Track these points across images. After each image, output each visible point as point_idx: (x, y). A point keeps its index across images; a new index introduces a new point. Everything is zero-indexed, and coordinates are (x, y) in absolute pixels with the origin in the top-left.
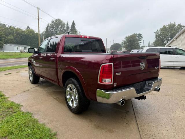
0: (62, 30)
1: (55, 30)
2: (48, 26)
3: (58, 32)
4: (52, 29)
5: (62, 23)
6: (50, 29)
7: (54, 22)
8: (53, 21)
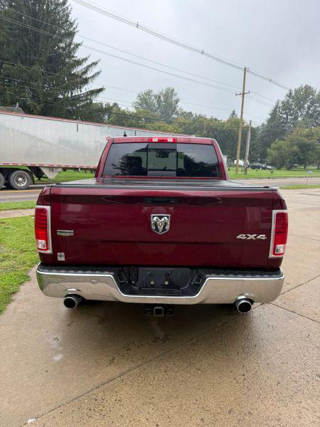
0: (310, 112)
1: (291, 115)
2: (277, 106)
3: (300, 119)
4: (284, 113)
5: (313, 95)
6: (281, 113)
7: (293, 94)
8: (291, 94)
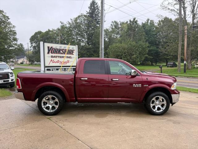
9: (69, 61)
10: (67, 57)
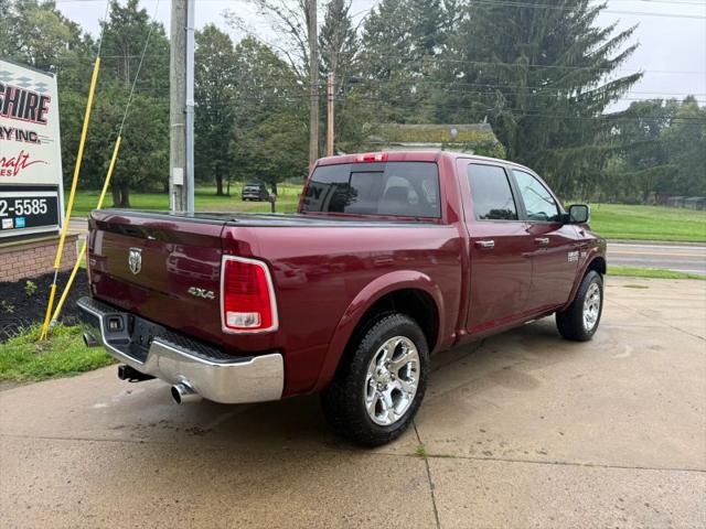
9: (26, 157)
10: (21, 135)
